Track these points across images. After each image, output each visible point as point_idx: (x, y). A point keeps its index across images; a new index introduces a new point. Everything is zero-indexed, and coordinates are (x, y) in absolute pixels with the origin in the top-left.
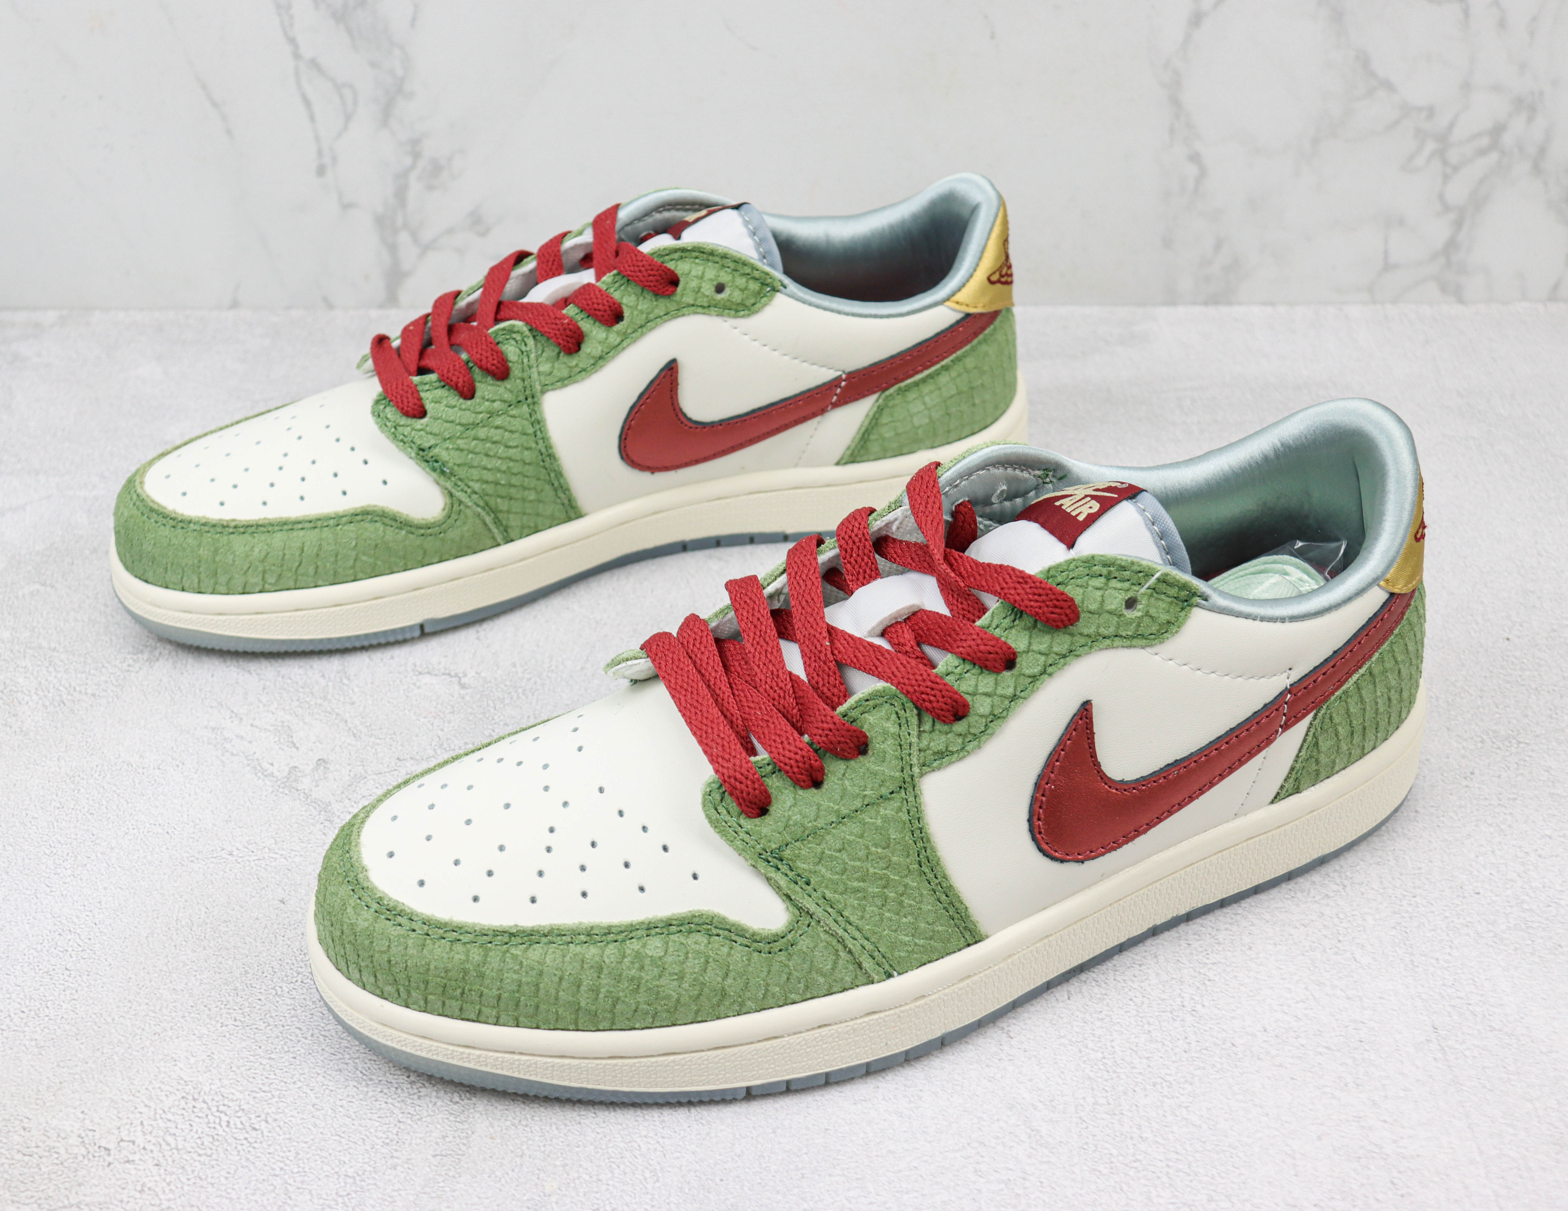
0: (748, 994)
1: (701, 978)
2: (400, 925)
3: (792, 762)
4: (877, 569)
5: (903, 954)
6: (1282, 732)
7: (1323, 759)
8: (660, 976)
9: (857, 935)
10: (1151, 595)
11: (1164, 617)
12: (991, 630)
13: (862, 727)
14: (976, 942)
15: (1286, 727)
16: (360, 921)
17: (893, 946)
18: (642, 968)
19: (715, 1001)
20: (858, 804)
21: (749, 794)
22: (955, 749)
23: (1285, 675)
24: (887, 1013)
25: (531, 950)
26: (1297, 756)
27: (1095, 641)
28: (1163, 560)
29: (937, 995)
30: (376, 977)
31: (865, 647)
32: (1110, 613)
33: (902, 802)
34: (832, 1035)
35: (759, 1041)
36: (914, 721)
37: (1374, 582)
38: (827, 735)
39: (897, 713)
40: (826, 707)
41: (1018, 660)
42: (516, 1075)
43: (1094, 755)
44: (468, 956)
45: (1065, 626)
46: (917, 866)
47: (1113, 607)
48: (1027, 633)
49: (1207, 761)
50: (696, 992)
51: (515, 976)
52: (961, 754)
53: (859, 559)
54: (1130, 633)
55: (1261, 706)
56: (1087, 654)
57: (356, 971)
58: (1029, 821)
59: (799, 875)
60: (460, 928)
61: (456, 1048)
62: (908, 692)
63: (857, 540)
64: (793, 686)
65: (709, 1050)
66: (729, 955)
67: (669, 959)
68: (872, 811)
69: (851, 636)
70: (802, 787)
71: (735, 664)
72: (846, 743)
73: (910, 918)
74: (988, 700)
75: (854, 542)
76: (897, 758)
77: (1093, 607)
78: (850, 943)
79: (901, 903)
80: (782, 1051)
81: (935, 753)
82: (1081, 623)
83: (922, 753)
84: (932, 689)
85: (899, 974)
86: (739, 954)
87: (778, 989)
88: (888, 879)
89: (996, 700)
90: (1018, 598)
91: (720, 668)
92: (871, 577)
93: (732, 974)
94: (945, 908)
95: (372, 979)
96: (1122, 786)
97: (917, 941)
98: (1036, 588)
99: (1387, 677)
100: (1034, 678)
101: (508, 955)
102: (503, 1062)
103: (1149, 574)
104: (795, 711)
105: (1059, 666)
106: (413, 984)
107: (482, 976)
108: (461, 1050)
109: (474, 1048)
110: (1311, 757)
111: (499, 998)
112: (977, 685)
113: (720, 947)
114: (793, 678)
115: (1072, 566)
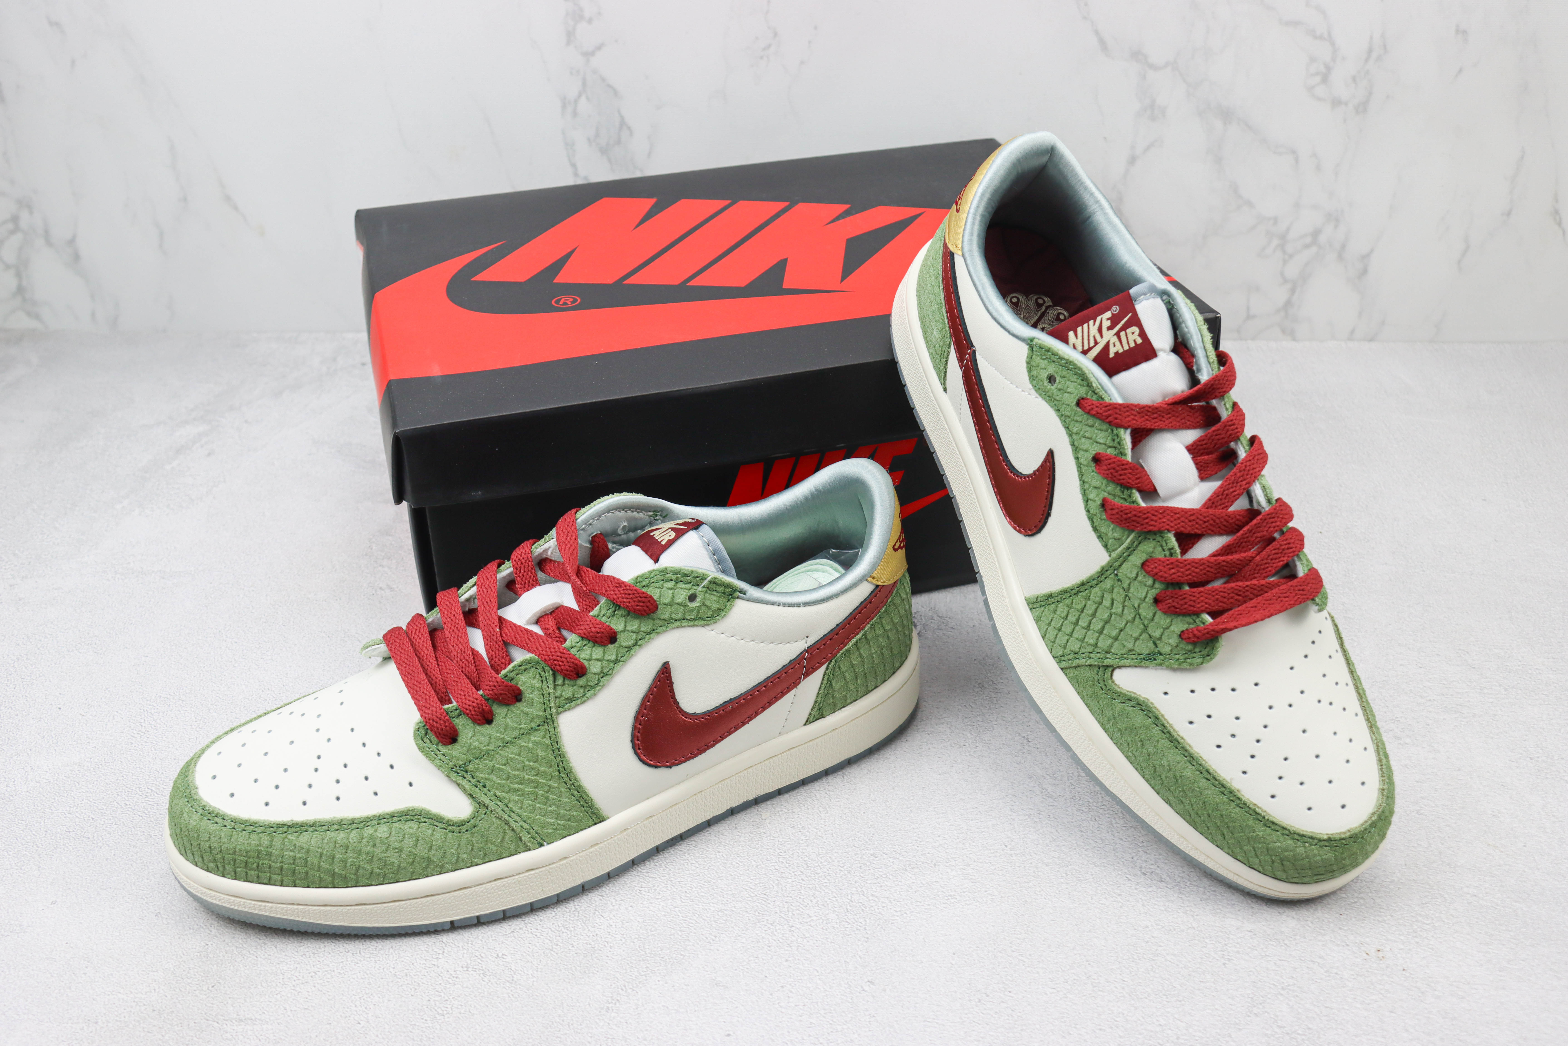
0: (446, 860)
1: (414, 851)
2: (216, 823)
3: (471, 708)
4: (537, 580)
5: (550, 831)
6: (804, 679)
7: (837, 695)
8: (387, 850)
9: (518, 819)
10: (706, 592)
11: (715, 606)
12: (599, 619)
13: (518, 683)
14: (601, 822)
15: (807, 675)
16: (191, 822)
17: (544, 825)
18: (374, 845)
19: (424, 865)
20: (516, 733)
21: (442, 730)
22: (579, 696)
23: (804, 641)
24: (540, 870)
25: (301, 836)
26: (818, 694)
27: (669, 623)
28: (716, 569)
29: (574, 857)
30: (202, 857)
31: (522, 631)
32: (678, 604)
33: (545, 732)
34: (504, 885)
35: (455, 891)
36: (551, 678)
37: (864, 578)
38: (493, 690)
39: (540, 674)
40: (492, 671)
41: (618, 637)
42: (297, 919)
43: (673, 697)
44: (260, 841)
45: (648, 614)
46: (557, 773)
47: (680, 601)
48: (623, 619)
49: (752, 698)
50: (411, 860)
51: (291, 854)
52: (583, 699)
53: (525, 574)
54: (693, 617)
55: (788, 661)
56: (664, 631)
57: (191, 855)
58: (631, 741)
59: (478, 781)
60: (256, 823)
61: (256, 903)
62: (545, 660)
63: (523, 561)
64: (474, 658)
65: (422, 897)
66: (432, 835)
67: (392, 839)
68: (525, 738)
69: (514, 625)
70: (479, 724)
71: (440, 644)
72: (506, 694)
73: (554, 808)
74: (599, 663)
75: (522, 563)
76: (541, 703)
77: (667, 601)
78: (512, 824)
79: (547, 798)
80: (471, 896)
81: (566, 699)
82: (659, 612)
83: (558, 700)
84: (561, 657)
85: (548, 844)
86: (439, 833)
87: (466, 856)
88: (538, 783)
89: (605, 663)
90: (615, 597)
91: (431, 648)
92: (533, 585)
93: (434, 847)
94: (577, 800)
95: (200, 859)
96: (694, 716)
97: (559, 822)
98: (627, 590)
99: (878, 640)
100: (629, 648)
101: (286, 840)
102: (287, 910)
103: (703, 579)
104: (475, 674)
105: (646, 640)
106: (226, 862)
107: (270, 855)
108: (260, 903)
109: (268, 902)
110: (828, 694)
111: (282, 868)
112: (591, 654)
113: (426, 830)
114: (475, 653)
115: (652, 575)
